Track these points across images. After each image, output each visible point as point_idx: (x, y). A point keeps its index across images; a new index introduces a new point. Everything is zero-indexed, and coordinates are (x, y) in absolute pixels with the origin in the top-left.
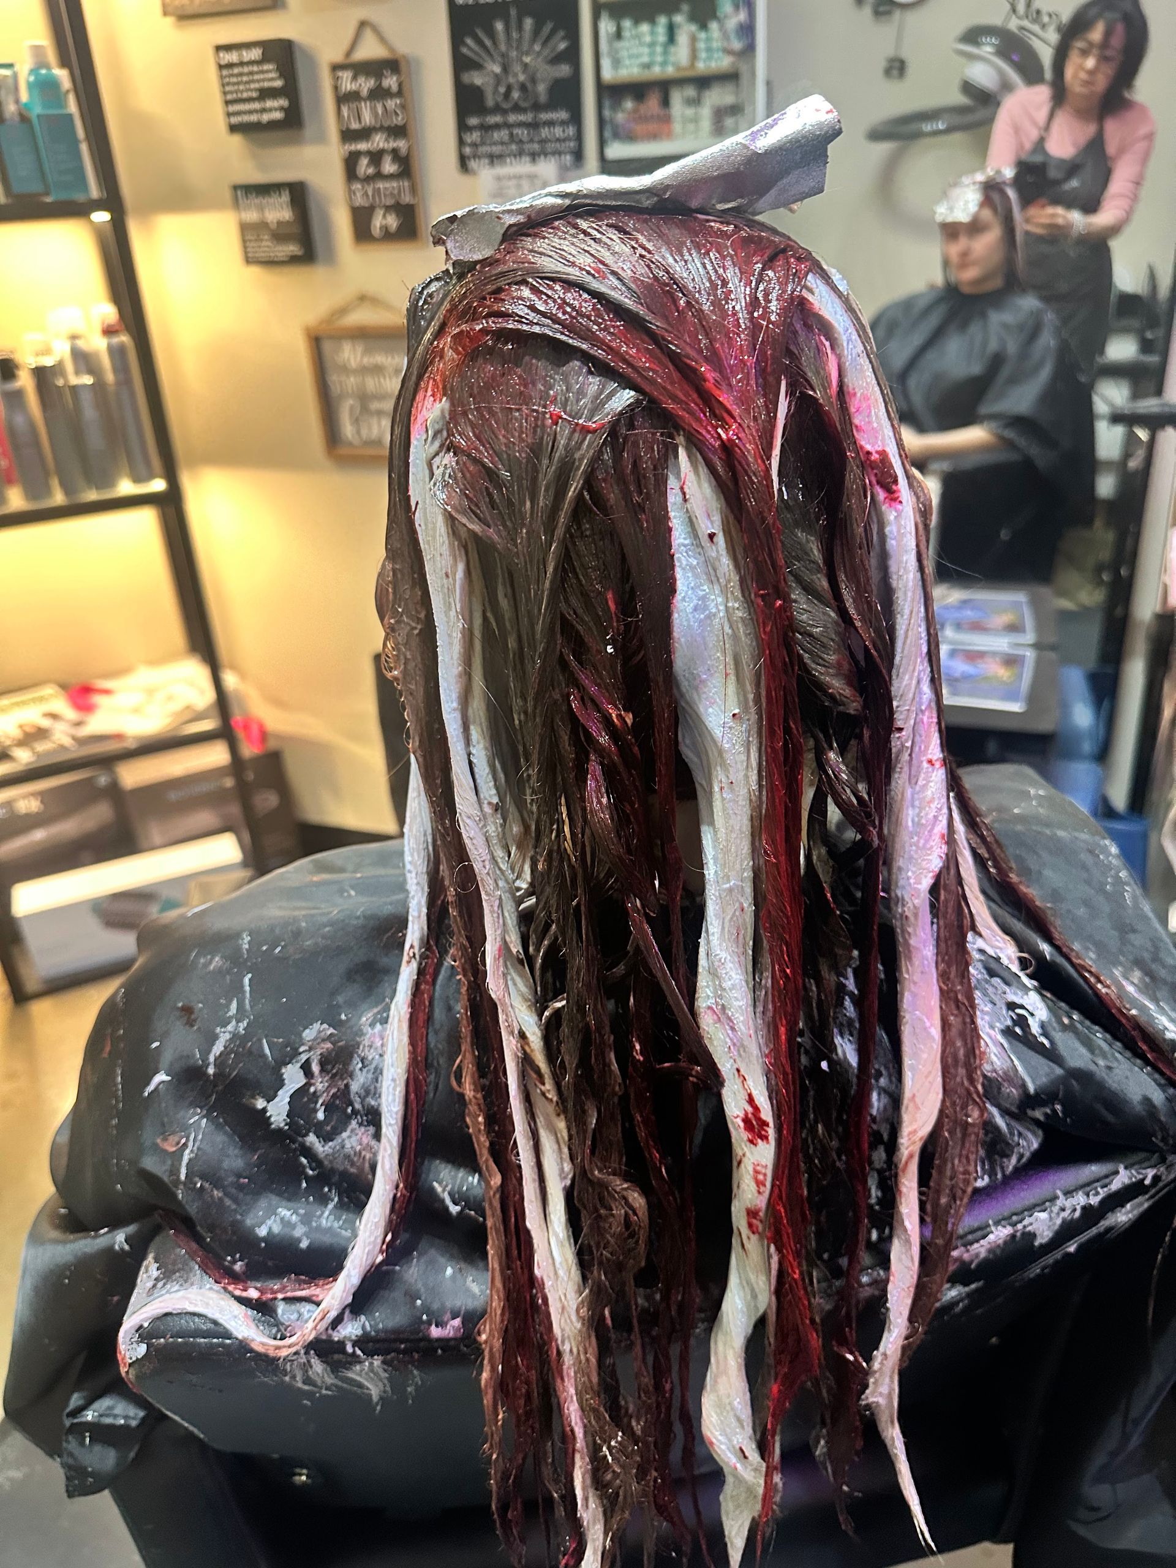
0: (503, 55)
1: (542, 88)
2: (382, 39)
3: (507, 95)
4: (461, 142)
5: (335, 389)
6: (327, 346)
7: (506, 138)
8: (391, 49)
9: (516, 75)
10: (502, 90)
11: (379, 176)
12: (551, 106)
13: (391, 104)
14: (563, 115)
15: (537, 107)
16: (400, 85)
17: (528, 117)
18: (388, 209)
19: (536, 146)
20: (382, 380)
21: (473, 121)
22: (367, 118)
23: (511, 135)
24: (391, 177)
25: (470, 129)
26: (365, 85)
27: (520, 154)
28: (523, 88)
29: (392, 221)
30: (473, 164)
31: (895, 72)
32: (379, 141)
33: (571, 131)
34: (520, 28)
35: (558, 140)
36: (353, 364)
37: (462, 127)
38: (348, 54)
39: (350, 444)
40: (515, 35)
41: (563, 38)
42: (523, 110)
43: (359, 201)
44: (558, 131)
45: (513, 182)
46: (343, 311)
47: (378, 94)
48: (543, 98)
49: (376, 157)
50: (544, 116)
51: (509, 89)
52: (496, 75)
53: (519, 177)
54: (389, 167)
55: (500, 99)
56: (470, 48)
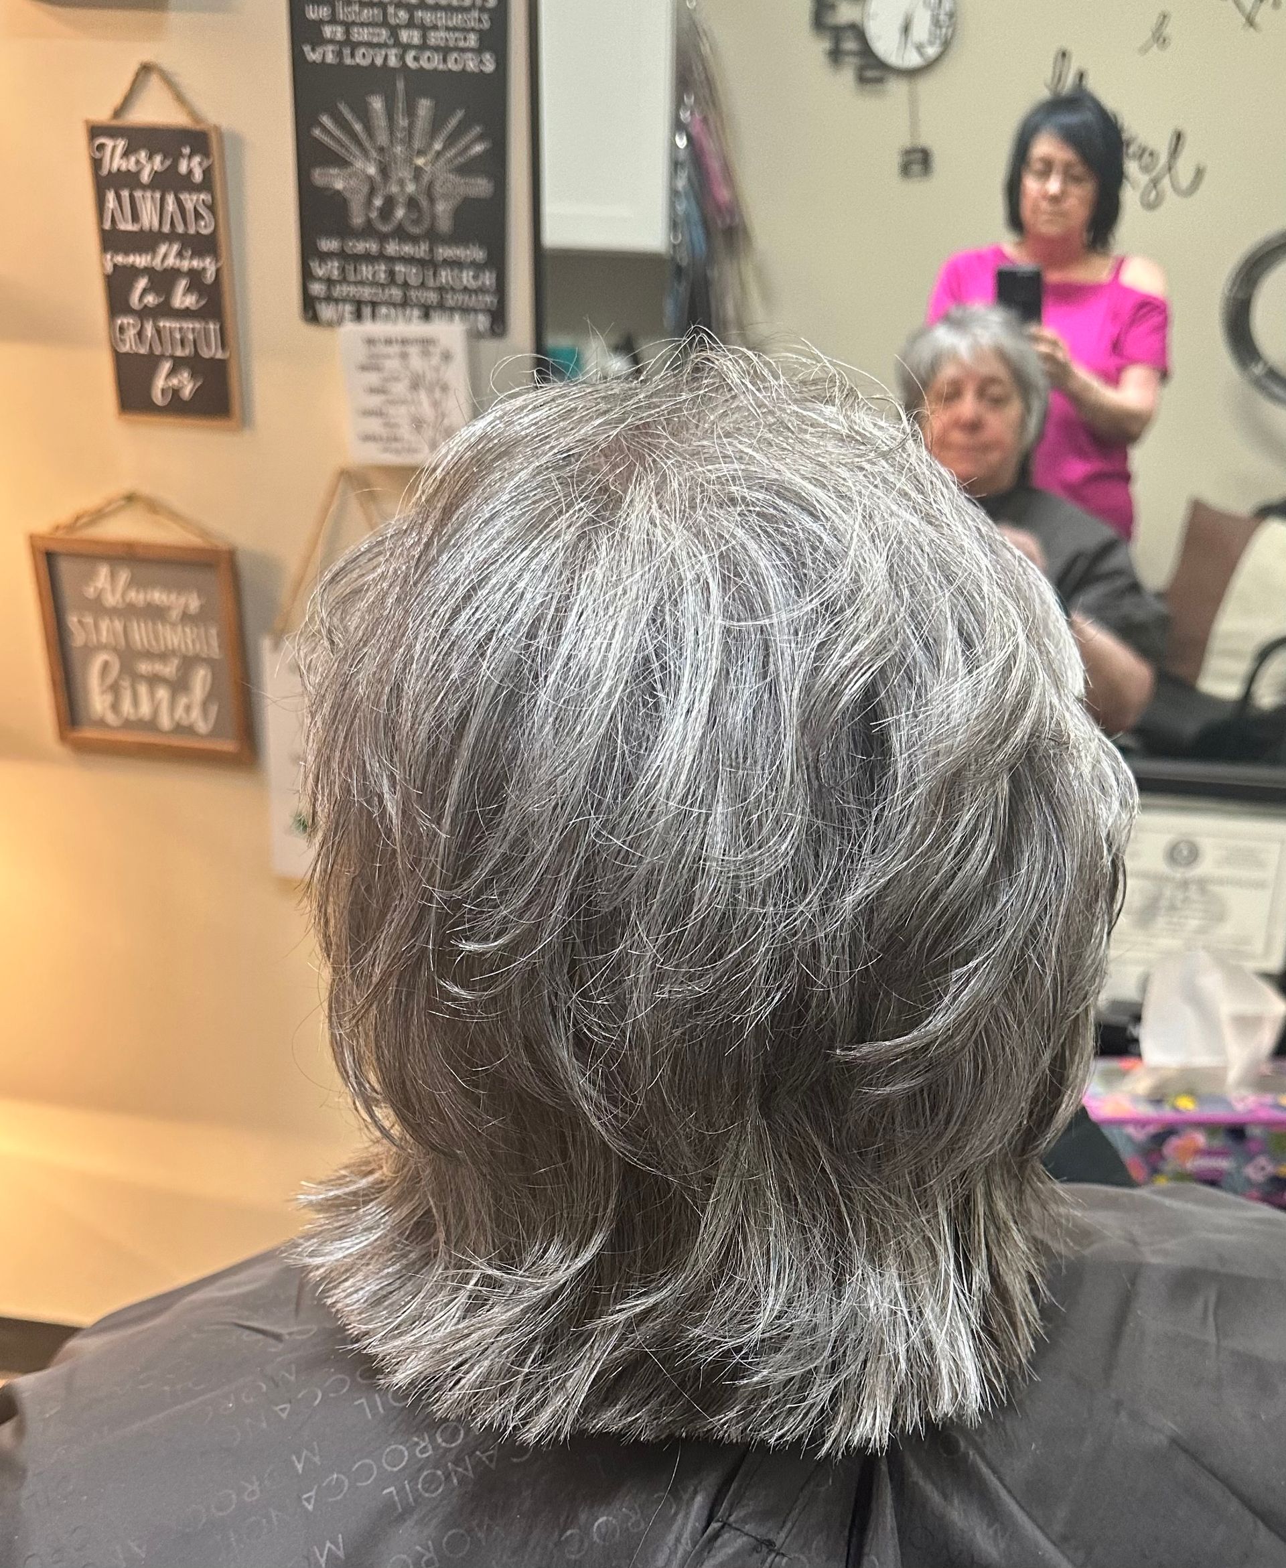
0: (381, 150)
1: (442, 208)
2: (180, 98)
3: (386, 212)
4: (307, 275)
5: (78, 638)
6: (66, 568)
7: (382, 276)
8: (192, 113)
9: (401, 183)
10: (378, 202)
11: (166, 310)
12: (458, 237)
13: (190, 200)
14: (478, 254)
15: (433, 236)
16: (207, 172)
17: (421, 250)
18: (178, 364)
19: (432, 297)
20: (160, 626)
21: (328, 245)
22: (149, 218)
23: (391, 274)
24: (186, 314)
25: (324, 257)
26: (149, 165)
27: (405, 303)
28: (412, 203)
29: (187, 385)
30: (327, 312)
31: (916, 168)
32: (167, 256)
33: (488, 279)
34: (411, 112)
35: (466, 289)
36: (111, 600)
37: (309, 252)
38: (117, 113)
39: (102, 723)
40: (403, 122)
41: (480, 138)
42: (414, 240)
43: (128, 345)
44: (467, 277)
45: (395, 349)
46: (99, 515)
47: (170, 181)
48: (445, 224)
49: (163, 281)
50: (444, 252)
51: (390, 202)
52: (370, 178)
53: (404, 342)
54: (183, 299)
55: (374, 215)
56: (325, 129)
